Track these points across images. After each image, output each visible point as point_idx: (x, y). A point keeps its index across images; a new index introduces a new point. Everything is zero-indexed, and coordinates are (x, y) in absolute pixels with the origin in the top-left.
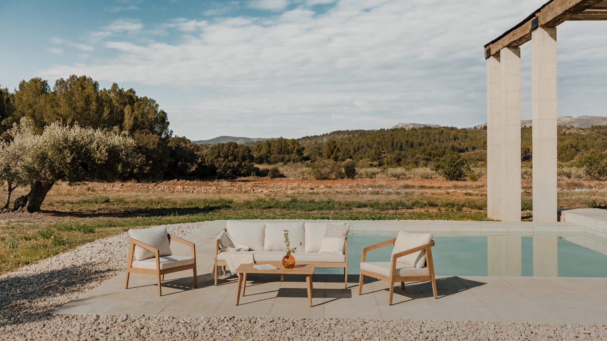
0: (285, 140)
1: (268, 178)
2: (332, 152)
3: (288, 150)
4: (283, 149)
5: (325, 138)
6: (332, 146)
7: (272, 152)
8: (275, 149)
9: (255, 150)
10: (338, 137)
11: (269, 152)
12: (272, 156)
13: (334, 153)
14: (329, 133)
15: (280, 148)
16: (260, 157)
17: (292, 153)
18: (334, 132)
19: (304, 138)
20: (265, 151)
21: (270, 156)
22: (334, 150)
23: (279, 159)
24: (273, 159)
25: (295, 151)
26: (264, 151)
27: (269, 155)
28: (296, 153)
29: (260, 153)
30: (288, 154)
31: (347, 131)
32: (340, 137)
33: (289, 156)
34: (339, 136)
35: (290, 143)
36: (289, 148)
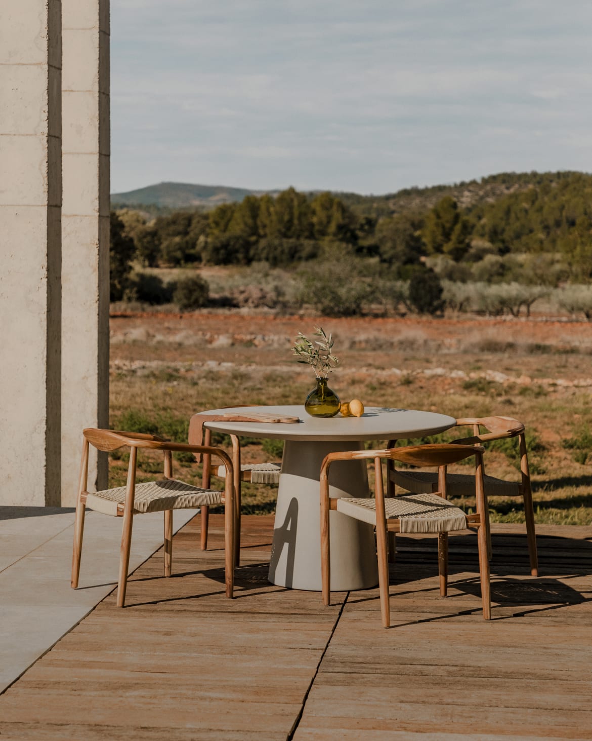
0: (303, 199)
1: (174, 307)
2: (447, 235)
3: (312, 225)
4: (296, 222)
5: (466, 193)
6: (448, 217)
7: (261, 232)
8: (271, 221)
9: (213, 225)
10: (506, 192)
11: (254, 231)
12: (263, 243)
13: (454, 237)
14: (479, 181)
15: (286, 218)
16: (225, 246)
17: (323, 233)
18: (494, 178)
19: (405, 193)
20: (242, 226)
21: (257, 242)
22: (452, 229)
23: (283, 252)
24: (265, 251)
25: (332, 228)
26: (237, 228)
27: (253, 238)
28: (335, 235)
29: (227, 234)
30: (311, 236)
31: (535, 175)
32: (512, 190)
33: (312, 242)
34: (508, 188)
35: (316, 206)
36: (315, 220)
